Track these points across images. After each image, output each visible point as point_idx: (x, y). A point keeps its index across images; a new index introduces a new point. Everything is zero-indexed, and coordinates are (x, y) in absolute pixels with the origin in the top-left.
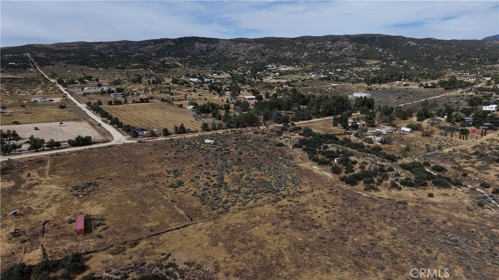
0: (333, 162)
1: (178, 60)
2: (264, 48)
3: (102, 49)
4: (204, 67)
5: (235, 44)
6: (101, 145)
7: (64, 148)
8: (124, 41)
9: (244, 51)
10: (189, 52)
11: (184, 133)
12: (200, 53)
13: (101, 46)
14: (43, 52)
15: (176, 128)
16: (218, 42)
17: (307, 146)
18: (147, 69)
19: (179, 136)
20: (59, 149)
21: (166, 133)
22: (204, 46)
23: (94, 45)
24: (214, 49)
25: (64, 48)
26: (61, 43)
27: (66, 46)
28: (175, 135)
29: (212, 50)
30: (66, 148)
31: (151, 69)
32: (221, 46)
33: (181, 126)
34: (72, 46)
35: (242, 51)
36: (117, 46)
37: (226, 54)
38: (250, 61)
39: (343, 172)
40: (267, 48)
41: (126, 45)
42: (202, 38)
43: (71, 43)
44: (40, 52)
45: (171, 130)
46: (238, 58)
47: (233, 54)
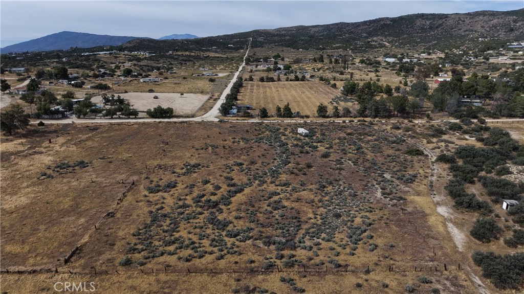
0: (496, 207)
1: (388, 40)
2: (515, 21)
3: (317, 32)
4: (416, 46)
5: (470, 18)
6: (181, 120)
7: (140, 118)
8: (341, 23)
9: (482, 27)
10: (407, 31)
11: (288, 117)
12: (420, 31)
13: (316, 29)
14: (263, 36)
15: (279, 109)
16: (447, 17)
17: (465, 163)
18: (346, 50)
19: (280, 120)
20: (136, 118)
21: (264, 114)
22: (428, 22)
23: (311, 28)
24: (441, 25)
25: (283, 32)
26: (281, 28)
27: (286, 30)
28: (276, 118)
29: (437, 27)
30: (143, 118)
31: (351, 49)
32: (450, 21)
33: (285, 106)
34: (291, 30)
35: (479, 26)
36: (332, 29)
37: (455, 31)
38: (486, 37)
39: (502, 241)
40: (520, 21)
41: (340, 27)
42: (430, 14)
43: (290, 27)
44: (260, 37)
45: (272, 110)
46: (468, 35)
47: (465, 31)
